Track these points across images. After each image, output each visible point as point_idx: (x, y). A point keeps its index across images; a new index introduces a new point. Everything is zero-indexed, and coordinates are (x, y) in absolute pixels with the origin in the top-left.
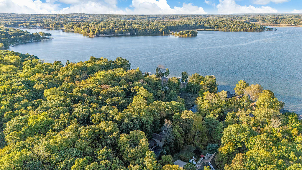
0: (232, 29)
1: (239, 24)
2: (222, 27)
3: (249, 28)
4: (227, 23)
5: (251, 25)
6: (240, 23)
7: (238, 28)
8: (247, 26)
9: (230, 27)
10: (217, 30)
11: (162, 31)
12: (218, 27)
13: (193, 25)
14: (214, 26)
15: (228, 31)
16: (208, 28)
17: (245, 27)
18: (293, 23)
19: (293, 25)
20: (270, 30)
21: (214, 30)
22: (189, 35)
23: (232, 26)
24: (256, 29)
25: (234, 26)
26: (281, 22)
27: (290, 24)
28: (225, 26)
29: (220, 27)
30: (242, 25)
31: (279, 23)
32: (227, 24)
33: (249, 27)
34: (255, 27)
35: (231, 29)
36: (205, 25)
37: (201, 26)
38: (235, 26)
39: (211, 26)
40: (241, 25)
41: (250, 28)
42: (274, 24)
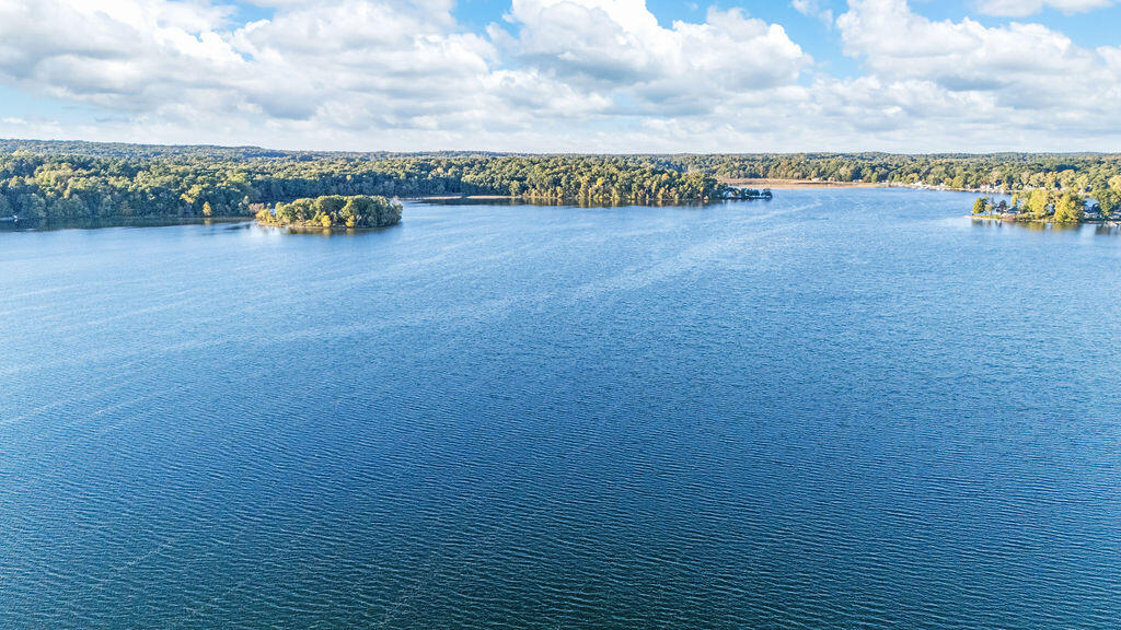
0: (586, 193)
1: (615, 170)
2: (542, 186)
3: (657, 190)
4: (563, 168)
5: (665, 177)
6: (620, 169)
7: (614, 191)
8: (648, 183)
9: (578, 185)
10: (522, 202)
11: (201, 201)
12: (523, 189)
13: (409, 175)
14: (505, 182)
15: (569, 202)
16: (478, 191)
17: (641, 187)
18: (814, 173)
19: (815, 180)
20: (747, 196)
21: (507, 202)
22: (340, 221)
23: (584, 180)
24: (690, 196)
25: (593, 180)
26: (770, 173)
27: (804, 177)
28: (556, 182)
29: (534, 186)
30: (627, 175)
31: (765, 176)
32: (565, 172)
33: (659, 186)
34: (683, 183)
35: (581, 195)
36: (467, 178)
37: (447, 181)
38: (600, 181)
39: (492, 181)
40: (623, 175)
41: (662, 191)
42: (748, 180)
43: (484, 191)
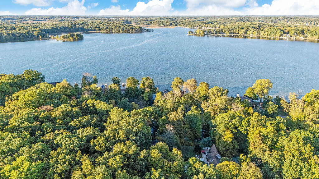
0: (114, 31)
1: (120, 25)
2: (104, 29)
3: (130, 30)
4: (108, 25)
5: (131, 27)
6: (121, 25)
7: (121, 30)
8: (128, 28)
9: (112, 29)
10: (99, 33)
11: (38, 35)
12: (99, 30)
13: (72, 27)
14: (95, 28)
15: (111, 32)
16: (89, 30)
17: (126, 29)
18: (162, 24)
19: (162, 26)
20: (149, 31)
21: (96, 33)
22: (75, 38)
23: (114, 27)
24: (137, 31)
25: (115, 28)
27: (160, 25)
28: (107, 28)
29: (102, 29)
30: (123, 26)
32: (109, 26)
33: (130, 29)
34: (135, 28)
35: (113, 31)
36: (86, 27)
37: (81, 28)
38: (117, 28)
39: (92, 28)
40: (122, 26)
41: (131, 30)
42: (147, 26)
43: (90, 30)
